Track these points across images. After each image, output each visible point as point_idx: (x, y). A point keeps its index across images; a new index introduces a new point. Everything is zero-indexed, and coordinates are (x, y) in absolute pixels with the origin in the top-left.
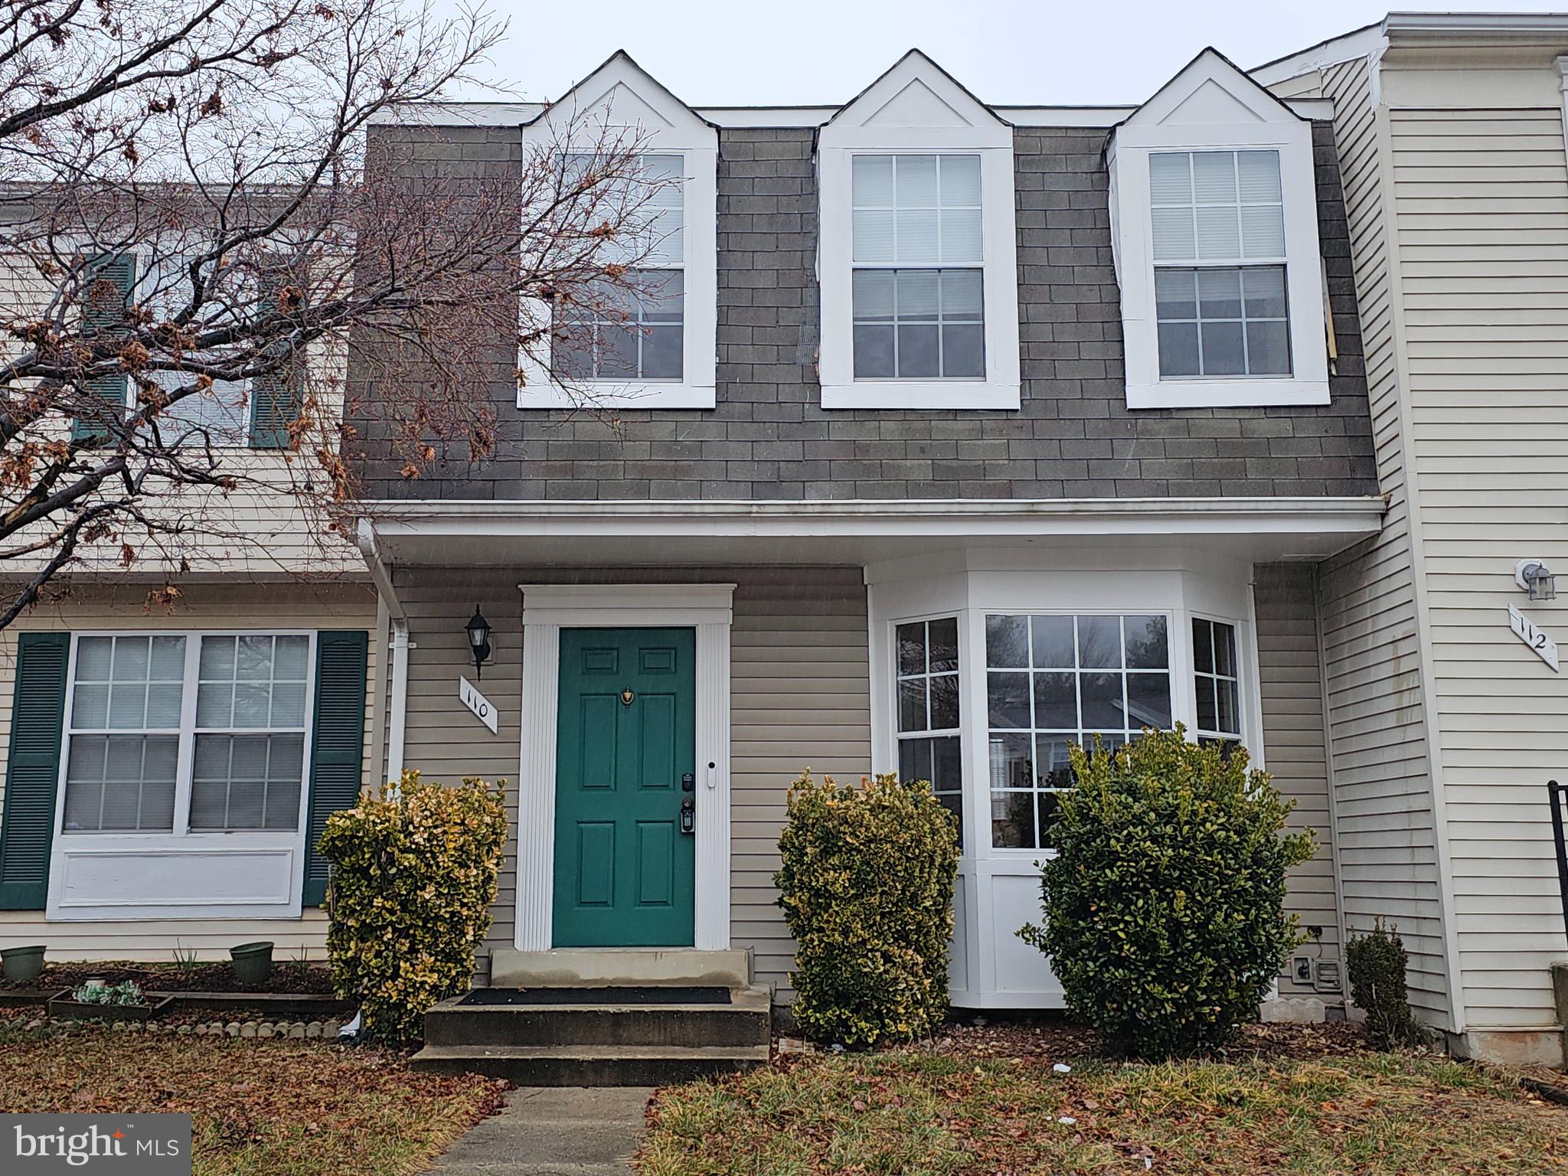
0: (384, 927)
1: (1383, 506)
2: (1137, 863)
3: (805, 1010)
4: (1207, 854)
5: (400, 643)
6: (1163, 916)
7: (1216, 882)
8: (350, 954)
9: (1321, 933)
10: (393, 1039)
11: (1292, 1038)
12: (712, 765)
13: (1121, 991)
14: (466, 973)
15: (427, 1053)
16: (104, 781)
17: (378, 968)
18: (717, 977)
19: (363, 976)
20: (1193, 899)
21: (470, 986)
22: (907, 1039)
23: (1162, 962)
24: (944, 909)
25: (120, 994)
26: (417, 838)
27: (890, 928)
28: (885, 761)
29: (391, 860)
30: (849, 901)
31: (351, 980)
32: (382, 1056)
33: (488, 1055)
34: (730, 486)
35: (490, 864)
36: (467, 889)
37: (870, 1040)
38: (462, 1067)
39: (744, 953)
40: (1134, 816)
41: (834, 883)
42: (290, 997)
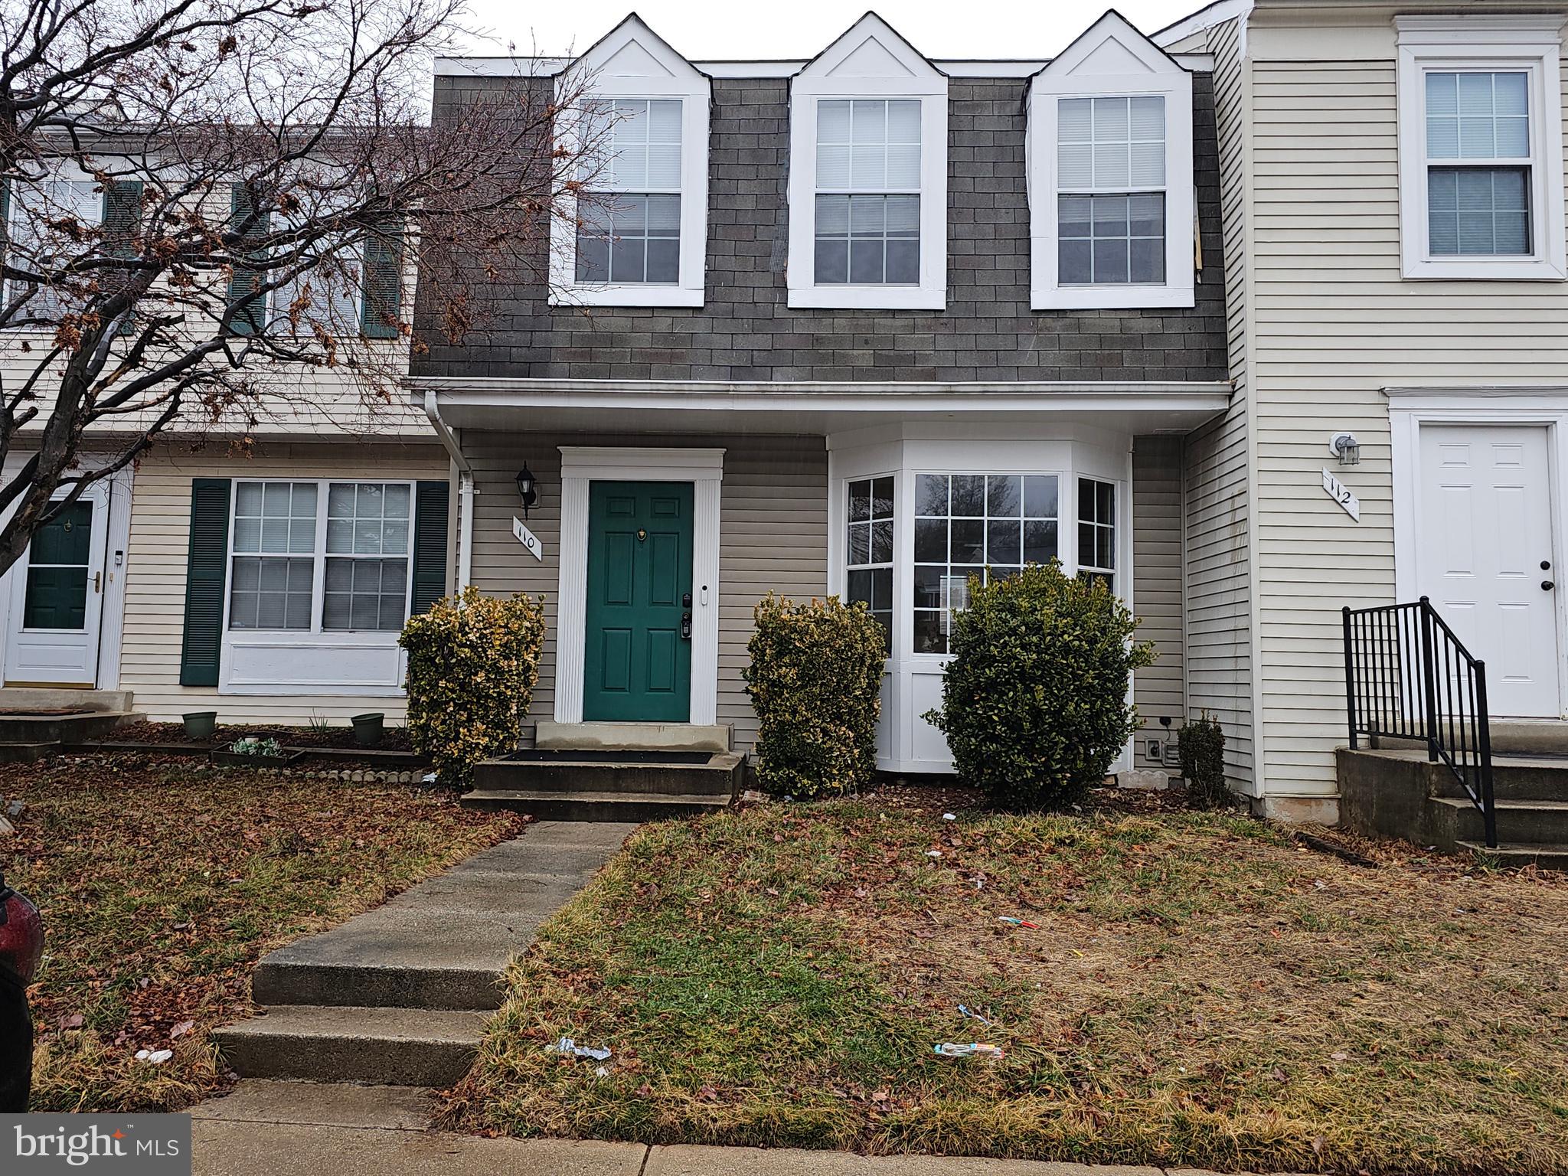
0: (447, 703)
1: (1230, 389)
2: (1009, 664)
3: (765, 769)
4: (1063, 658)
5: (467, 490)
6: (1026, 704)
7: (1070, 680)
8: (422, 721)
9: (1170, 722)
10: (457, 785)
11: (1137, 799)
12: (705, 588)
13: (993, 760)
14: (513, 738)
15: (475, 795)
16: (259, 592)
17: (443, 732)
18: (705, 745)
19: (433, 738)
20: (1052, 693)
21: (515, 747)
22: (839, 792)
23: (1026, 740)
24: (873, 698)
25: (264, 748)
26: (471, 636)
27: (827, 710)
28: (837, 586)
29: (452, 654)
30: (797, 690)
31: (424, 741)
32: (448, 797)
33: (519, 797)
34: (712, 370)
35: (529, 658)
36: (510, 676)
37: (811, 793)
38: (498, 806)
39: (726, 728)
40: (1010, 629)
41: (785, 676)
42: (391, 753)
